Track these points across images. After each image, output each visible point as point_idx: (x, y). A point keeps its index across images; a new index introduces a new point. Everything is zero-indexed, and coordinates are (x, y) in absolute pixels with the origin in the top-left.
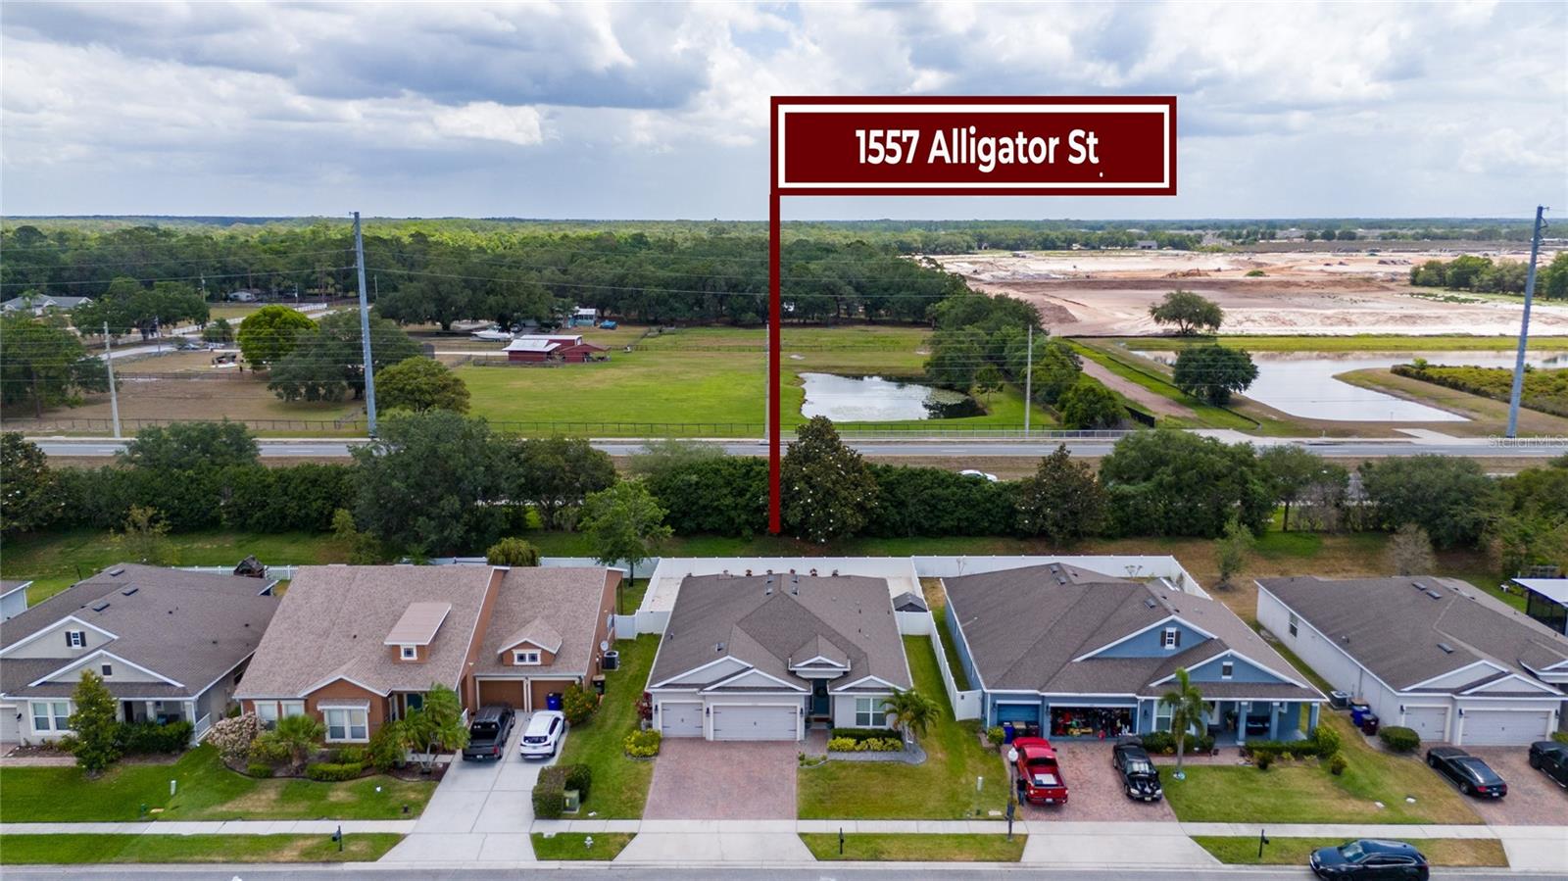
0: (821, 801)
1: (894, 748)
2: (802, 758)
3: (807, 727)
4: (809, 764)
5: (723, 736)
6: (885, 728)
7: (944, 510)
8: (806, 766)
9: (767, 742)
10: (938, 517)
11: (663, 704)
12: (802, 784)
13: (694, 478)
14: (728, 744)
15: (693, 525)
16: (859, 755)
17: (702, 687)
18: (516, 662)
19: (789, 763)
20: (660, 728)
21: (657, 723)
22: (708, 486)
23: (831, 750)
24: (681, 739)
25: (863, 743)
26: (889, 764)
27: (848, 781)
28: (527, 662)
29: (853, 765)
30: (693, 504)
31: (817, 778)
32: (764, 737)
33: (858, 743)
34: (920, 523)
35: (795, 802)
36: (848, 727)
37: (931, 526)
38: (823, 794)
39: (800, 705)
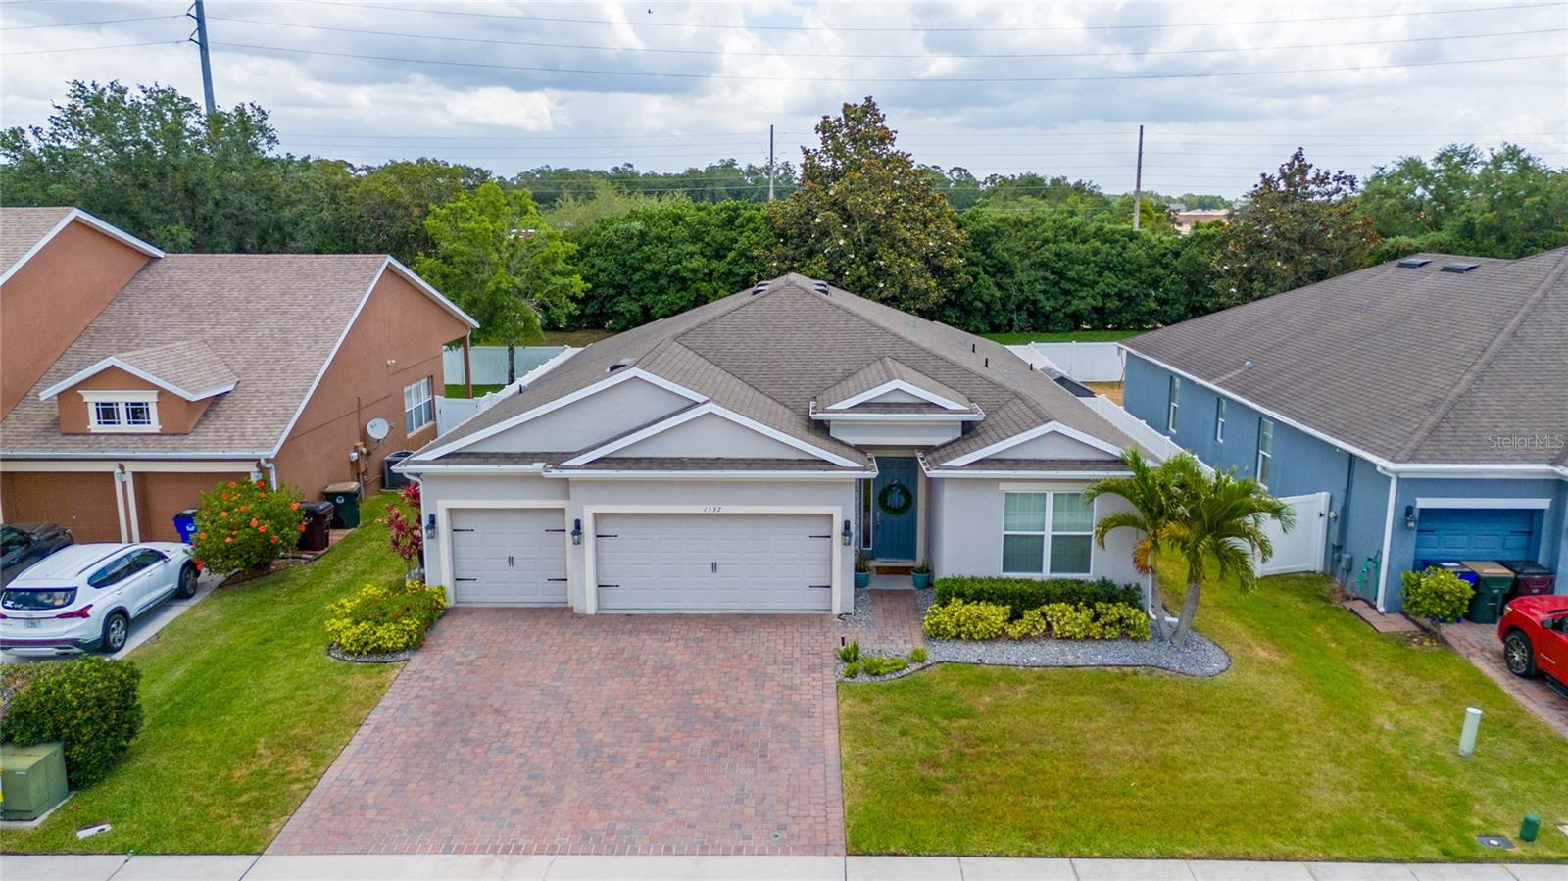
0: (929, 788)
1: (1126, 630)
2: (849, 657)
3: (859, 584)
4: (873, 671)
5: (620, 602)
6: (1090, 577)
7: (1078, 281)
8: (863, 679)
9: (746, 617)
10: (1066, 292)
11: (451, 511)
12: (854, 729)
13: (638, 225)
14: (634, 621)
15: (635, 307)
16: (1022, 648)
17: (555, 459)
18: (94, 426)
19: (812, 669)
20: (446, 581)
21: (439, 571)
22: (661, 240)
23: (936, 634)
24: (502, 612)
25: (1030, 615)
26: (1124, 672)
27: (1005, 721)
28: (124, 426)
29: (1010, 676)
30: (636, 270)
31: (905, 710)
32: (737, 606)
33: (1015, 616)
34: (1034, 302)
35: (834, 789)
36: (981, 573)
37: (1055, 310)
38: (931, 762)
39: (843, 509)
